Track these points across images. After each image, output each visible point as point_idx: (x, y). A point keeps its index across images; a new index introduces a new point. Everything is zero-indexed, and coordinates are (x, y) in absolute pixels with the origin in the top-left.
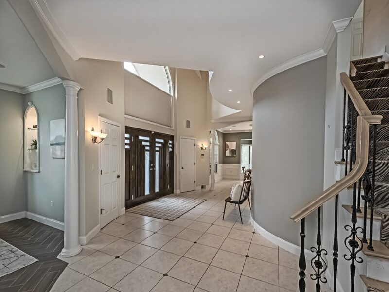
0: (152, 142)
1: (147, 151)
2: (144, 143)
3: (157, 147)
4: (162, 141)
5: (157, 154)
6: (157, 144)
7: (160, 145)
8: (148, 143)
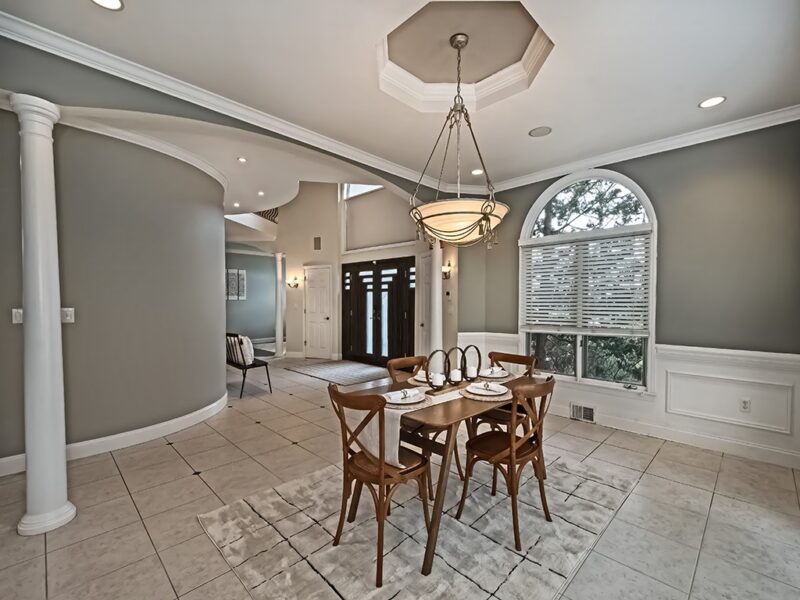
0: (377, 278)
1: (370, 290)
2: (365, 280)
3: (385, 283)
4: (395, 271)
5: (385, 296)
6: (384, 280)
7: (390, 279)
8: (371, 280)
